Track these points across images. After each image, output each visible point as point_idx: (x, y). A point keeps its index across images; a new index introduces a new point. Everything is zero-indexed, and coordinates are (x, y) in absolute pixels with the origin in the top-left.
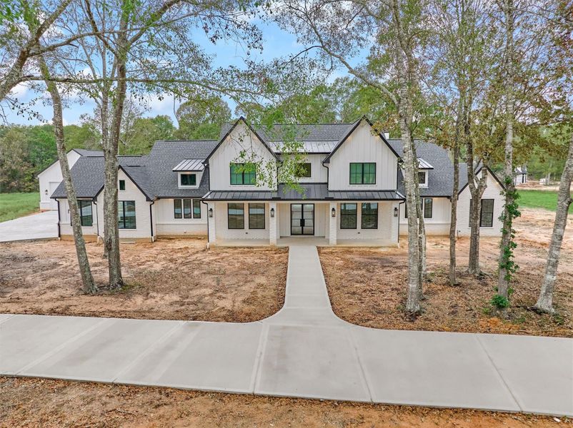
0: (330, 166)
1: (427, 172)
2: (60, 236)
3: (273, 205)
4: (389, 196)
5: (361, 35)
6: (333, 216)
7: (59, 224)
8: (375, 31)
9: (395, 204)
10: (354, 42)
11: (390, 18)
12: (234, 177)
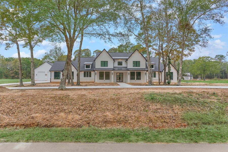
0: (128, 62)
1: (154, 65)
2: (51, 82)
3: (113, 72)
4: (144, 70)
5: (136, 28)
6: (129, 75)
7: (51, 79)
8: (140, 27)
9: (145, 72)
10: (135, 30)
11: (143, 24)
12: (102, 65)
